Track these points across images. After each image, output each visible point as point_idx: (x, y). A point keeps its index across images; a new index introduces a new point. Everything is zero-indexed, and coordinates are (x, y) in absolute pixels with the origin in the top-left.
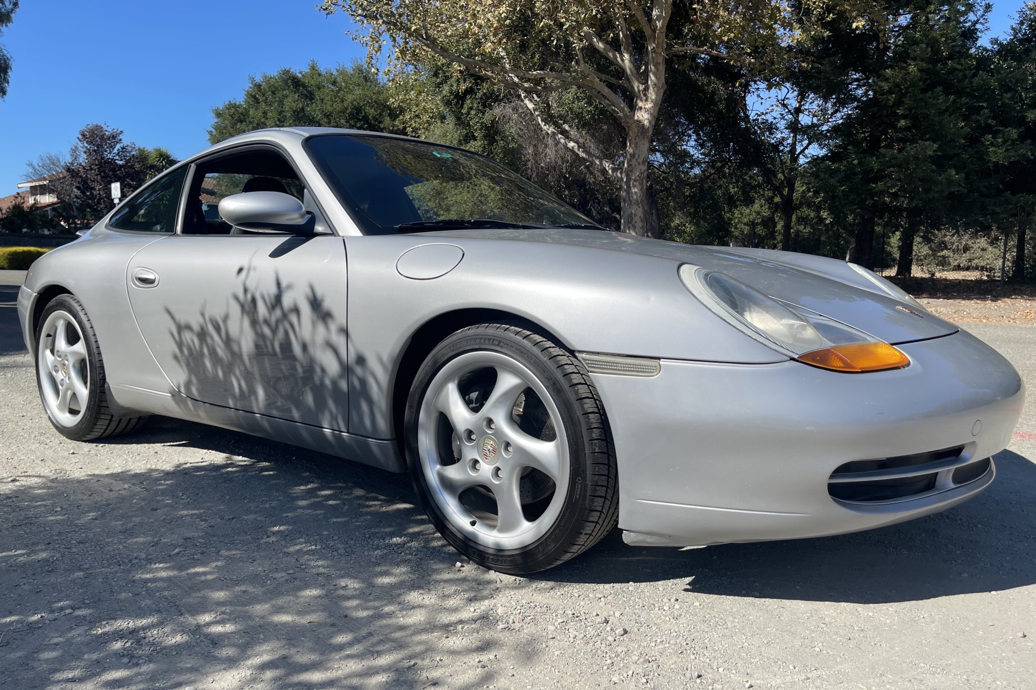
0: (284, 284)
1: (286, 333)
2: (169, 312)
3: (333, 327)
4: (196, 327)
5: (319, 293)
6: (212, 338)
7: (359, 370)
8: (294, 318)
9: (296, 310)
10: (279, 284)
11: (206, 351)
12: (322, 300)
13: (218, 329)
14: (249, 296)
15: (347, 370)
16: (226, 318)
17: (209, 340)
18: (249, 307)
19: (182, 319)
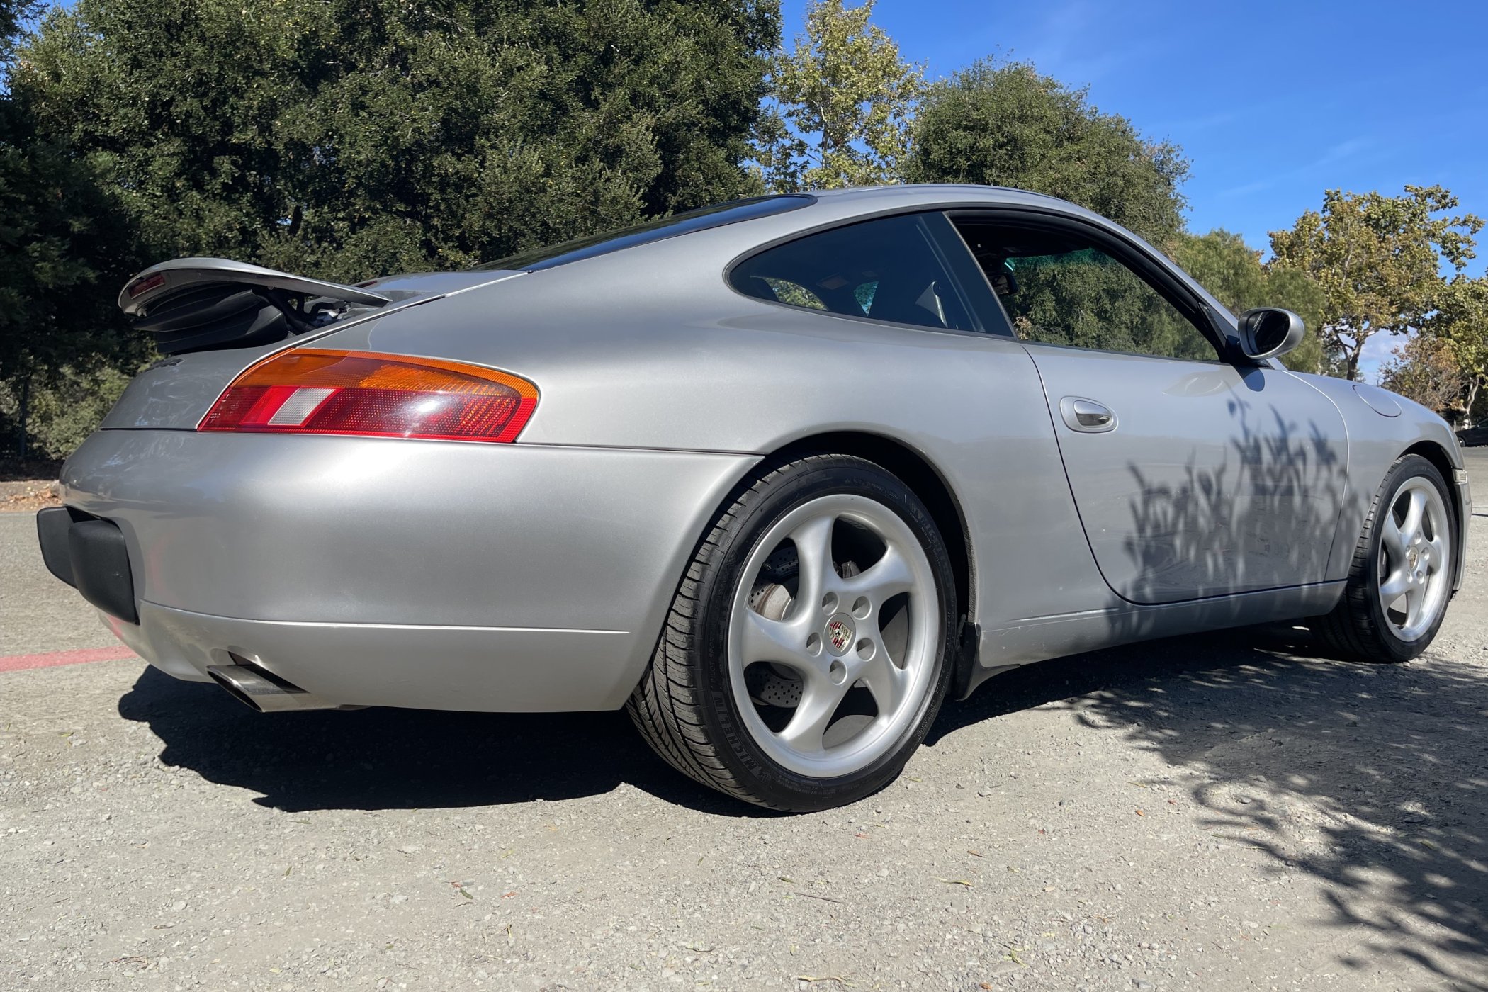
0: (1287, 423)
1: (1290, 480)
2: (1134, 470)
3: (1335, 469)
4: (1175, 490)
5: (1323, 430)
6: (1197, 504)
7: (1349, 513)
8: (1300, 465)
9: (1302, 453)
10: (1280, 422)
11: (1181, 526)
12: (1326, 440)
13: (1207, 489)
14: (1251, 441)
15: (1339, 513)
16: (1221, 472)
17: (1191, 508)
18: (1251, 455)
19: (1154, 480)
